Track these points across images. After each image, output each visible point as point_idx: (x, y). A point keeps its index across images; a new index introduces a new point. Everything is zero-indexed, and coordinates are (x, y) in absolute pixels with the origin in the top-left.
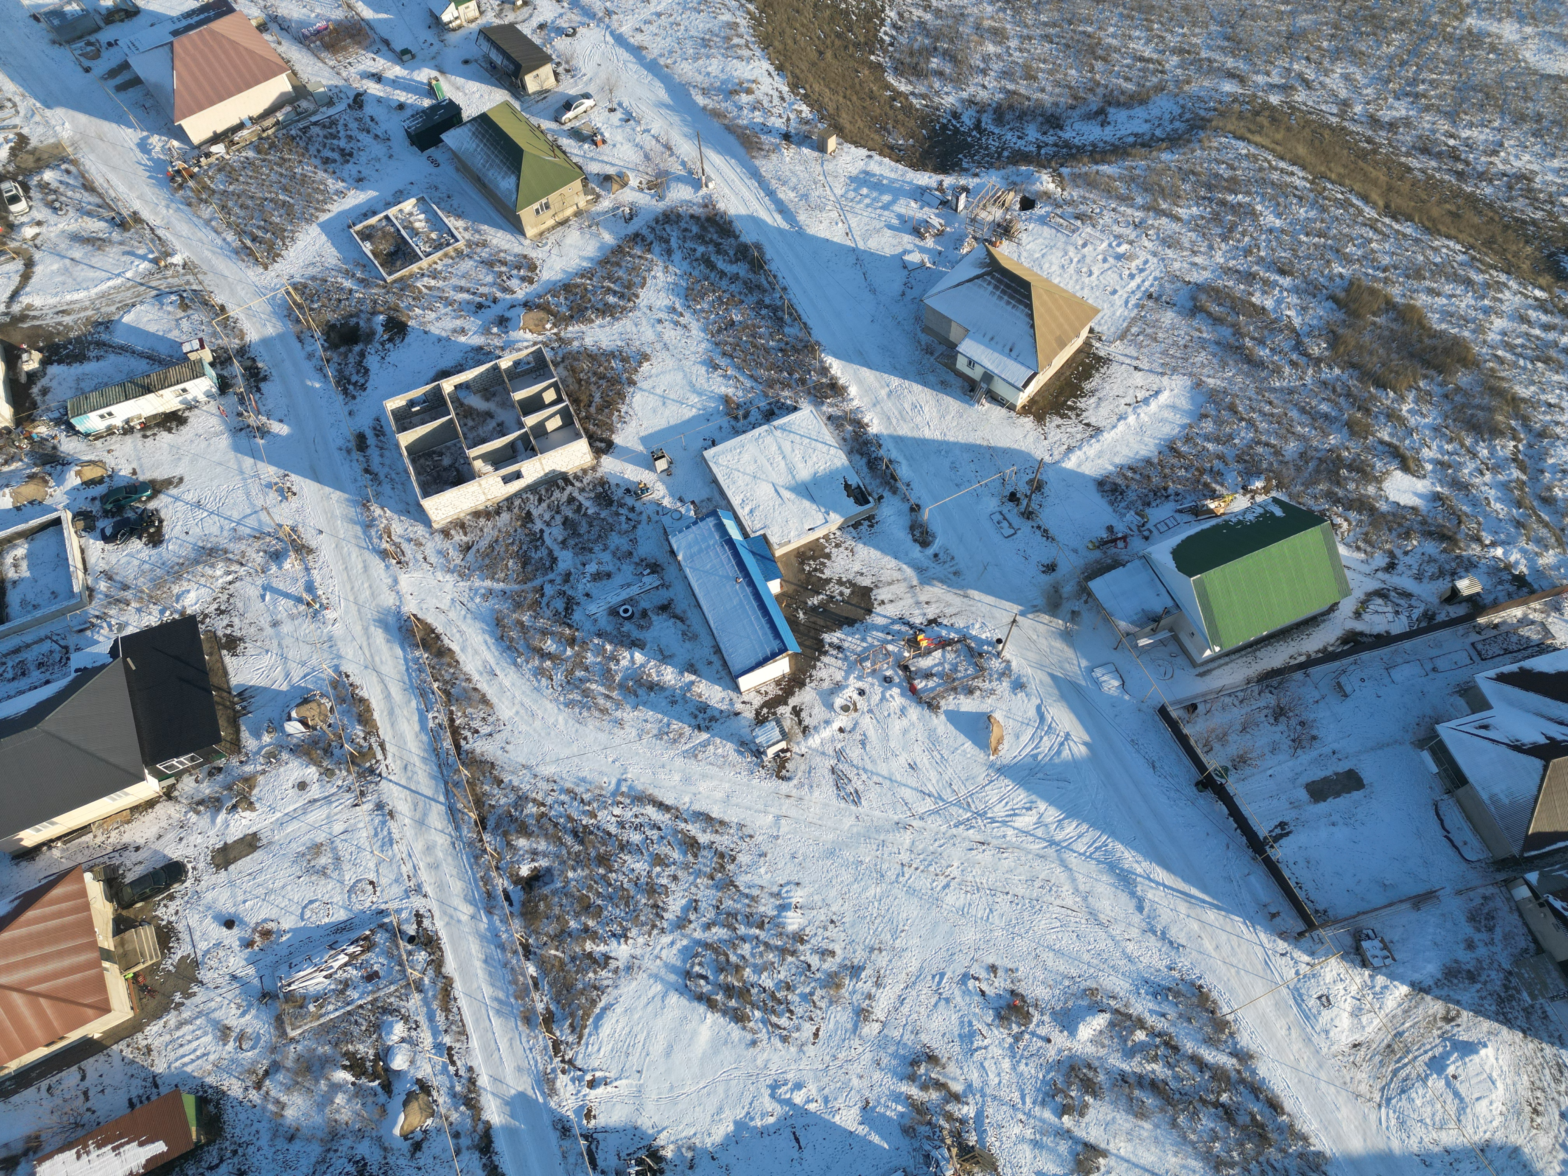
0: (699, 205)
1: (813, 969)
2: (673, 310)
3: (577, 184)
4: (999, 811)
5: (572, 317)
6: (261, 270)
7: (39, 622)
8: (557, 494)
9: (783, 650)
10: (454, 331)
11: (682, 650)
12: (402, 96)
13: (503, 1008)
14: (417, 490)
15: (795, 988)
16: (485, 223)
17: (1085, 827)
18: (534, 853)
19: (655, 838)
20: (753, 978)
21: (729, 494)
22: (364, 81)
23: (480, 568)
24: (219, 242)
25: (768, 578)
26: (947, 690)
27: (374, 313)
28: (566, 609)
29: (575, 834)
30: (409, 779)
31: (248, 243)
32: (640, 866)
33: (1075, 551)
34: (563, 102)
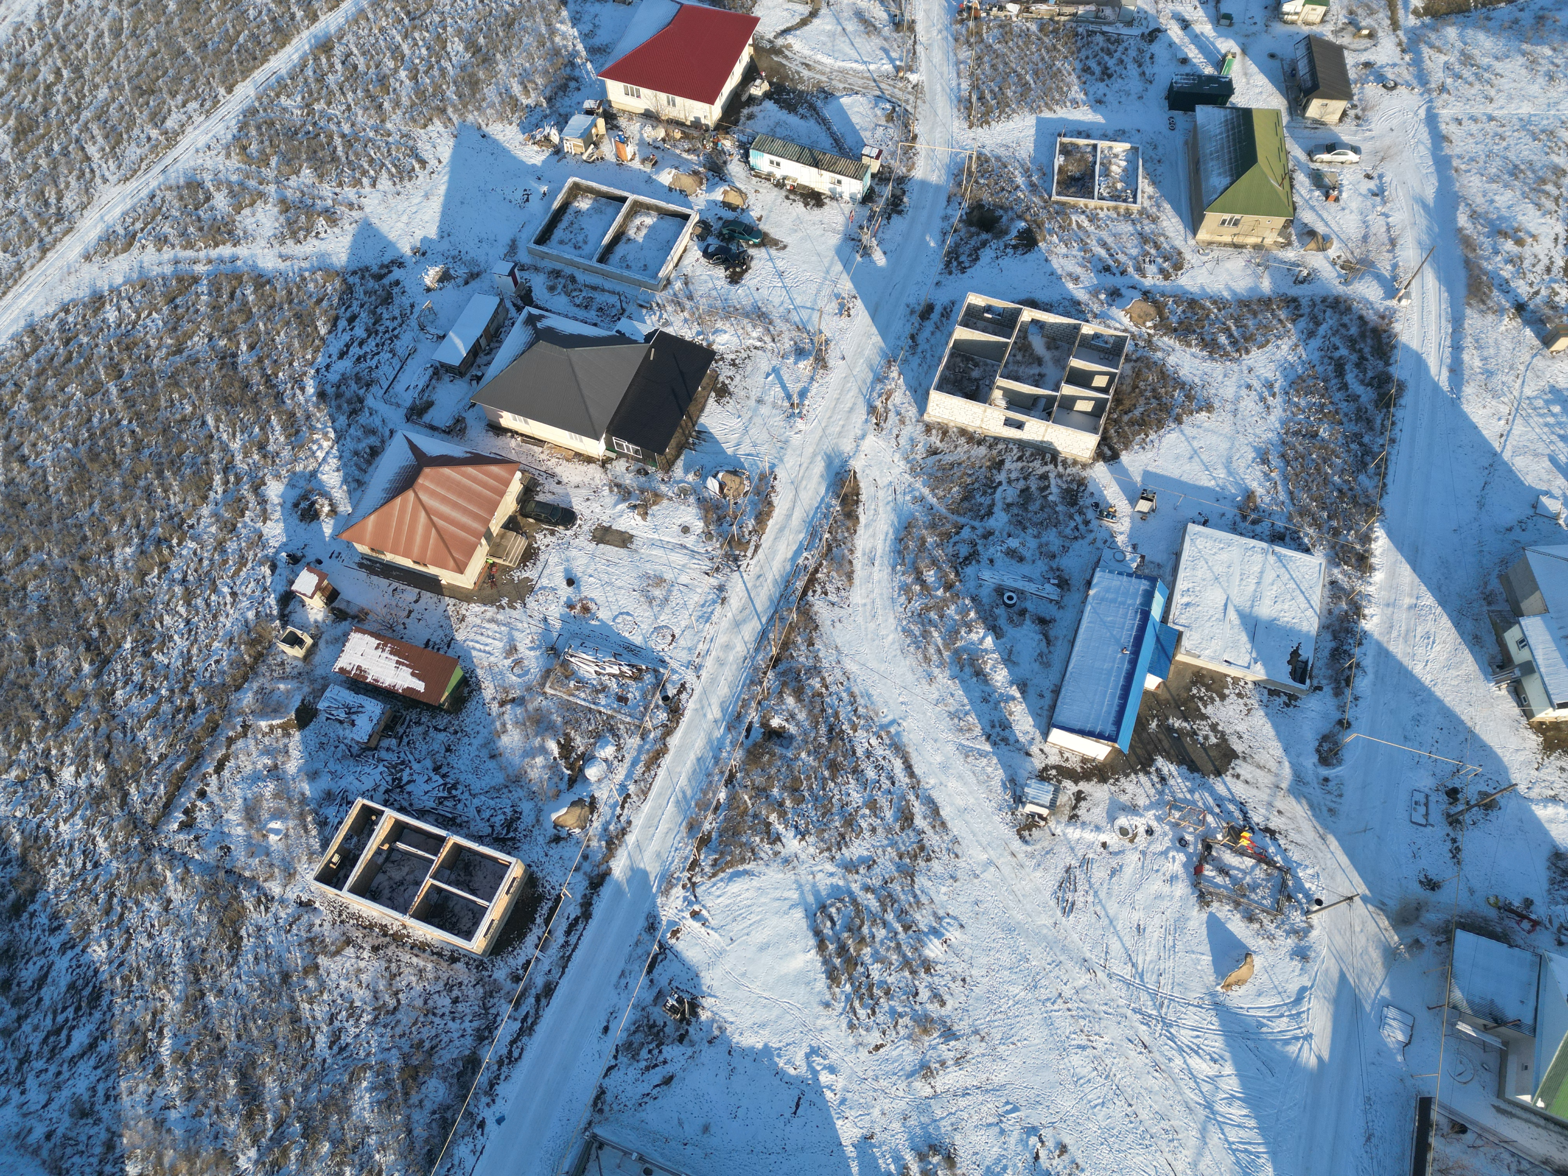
0: (1377, 312)
1: (918, 999)
2: (1270, 386)
3: (1280, 221)
4: (1185, 1036)
5: (1175, 330)
6: (966, 125)
7: (621, 279)
8: (1037, 464)
9: (1112, 739)
10: (1070, 275)
11: (1028, 666)
12: (1193, 53)
13: (683, 803)
14: (936, 379)
15: (892, 999)
16: (1171, 202)
17: (1252, 1123)
18: (792, 717)
19: (884, 787)
20: (868, 959)
21: (1181, 574)
22: (1173, 22)
23: (930, 475)
24: (954, 83)
25: (1153, 670)
26: (1229, 898)
27: (1020, 217)
28: (966, 558)
29: (831, 730)
30: (755, 586)
31: (974, 98)
32: (856, 797)
33: (1472, 892)
34: (1328, 142)
